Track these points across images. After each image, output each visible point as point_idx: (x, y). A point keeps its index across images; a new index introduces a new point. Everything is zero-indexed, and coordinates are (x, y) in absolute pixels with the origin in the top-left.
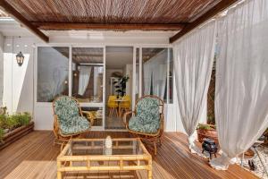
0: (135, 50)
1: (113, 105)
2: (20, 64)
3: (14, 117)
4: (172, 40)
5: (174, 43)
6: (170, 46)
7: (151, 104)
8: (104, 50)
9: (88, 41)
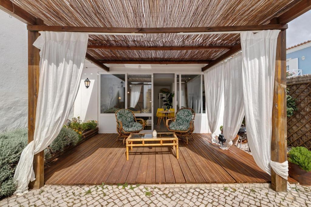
0: (176, 76)
1: (160, 115)
2: (87, 87)
3: (84, 124)
4: (203, 69)
5: (205, 71)
6: (202, 73)
7: (186, 113)
8: (152, 76)
9: (140, 70)
